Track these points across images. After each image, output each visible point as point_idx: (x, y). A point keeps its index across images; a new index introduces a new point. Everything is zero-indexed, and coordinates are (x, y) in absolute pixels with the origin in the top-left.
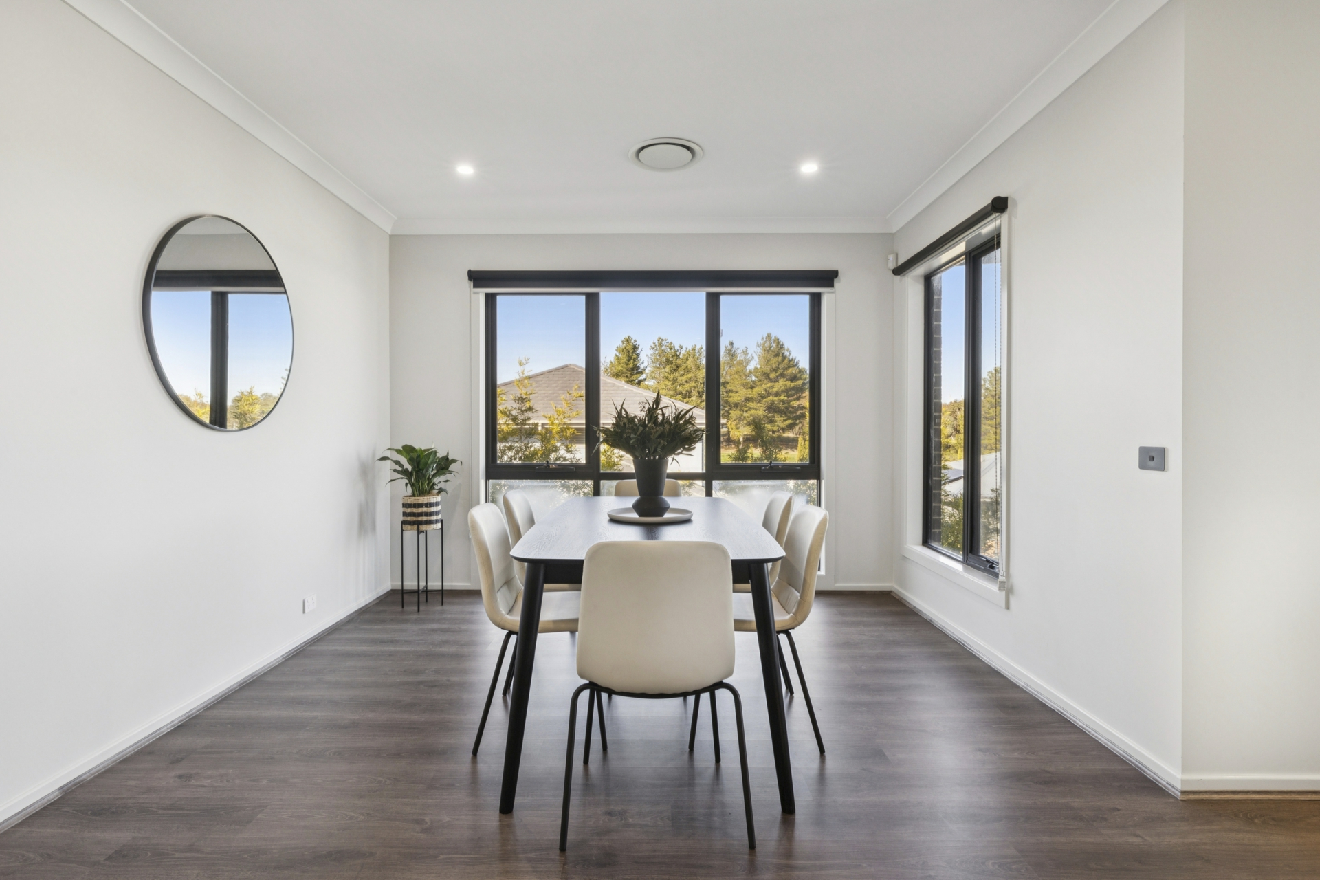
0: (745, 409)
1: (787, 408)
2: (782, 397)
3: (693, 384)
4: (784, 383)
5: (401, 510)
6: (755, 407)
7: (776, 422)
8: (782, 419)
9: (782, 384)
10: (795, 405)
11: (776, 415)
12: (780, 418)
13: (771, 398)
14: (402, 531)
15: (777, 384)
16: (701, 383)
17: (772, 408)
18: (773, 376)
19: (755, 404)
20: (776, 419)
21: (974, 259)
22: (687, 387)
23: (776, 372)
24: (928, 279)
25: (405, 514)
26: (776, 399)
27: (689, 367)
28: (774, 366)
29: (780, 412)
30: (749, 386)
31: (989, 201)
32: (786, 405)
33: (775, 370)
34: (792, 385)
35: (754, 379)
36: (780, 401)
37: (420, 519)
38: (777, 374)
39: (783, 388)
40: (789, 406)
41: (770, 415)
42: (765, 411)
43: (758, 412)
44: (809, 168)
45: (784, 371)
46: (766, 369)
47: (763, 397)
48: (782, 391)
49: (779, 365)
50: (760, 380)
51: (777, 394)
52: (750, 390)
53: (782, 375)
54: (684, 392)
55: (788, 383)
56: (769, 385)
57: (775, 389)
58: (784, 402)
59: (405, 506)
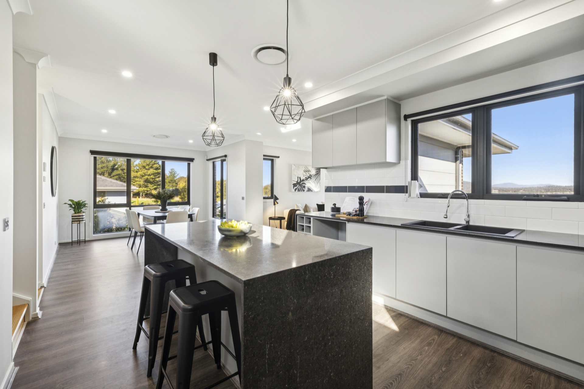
0: (134, 181)
1: (154, 181)
2: (152, 177)
3: (106, 169)
4: (153, 171)
5: (71, 218)
6: (139, 180)
7: (149, 187)
8: (152, 185)
9: (152, 171)
10: (157, 180)
11: (149, 184)
12: (151, 185)
13: (146, 177)
14: (72, 223)
15: (149, 171)
16: (110, 169)
17: (147, 181)
18: (147, 167)
19: (139, 179)
20: (149, 186)
21: (222, 161)
22: (102, 170)
23: (149, 166)
24: (214, 163)
25: (72, 219)
26: (149, 177)
27: (103, 161)
28: (148, 163)
29: (151, 183)
30: (136, 171)
31: (224, 155)
32: (154, 180)
33: (148, 165)
34: (156, 171)
35: (138, 168)
36: (151, 178)
37: (80, 220)
38: (149, 167)
39: (152, 173)
40: (155, 180)
41: (146, 184)
42: (143, 182)
43: (140, 182)
44: (191, 141)
45: (152, 165)
46: (144, 164)
47: (143, 176)
48: (152, 174)
49: (150, 163)
50: (141, 169)
51: (149, 175)
52: (136, 173)
53: (152, 167)
54: (100, 173)
55: (155, 171)
56: (146, 171)
57: (148, 173)
58: (152, 179)
59: (72, 216)
